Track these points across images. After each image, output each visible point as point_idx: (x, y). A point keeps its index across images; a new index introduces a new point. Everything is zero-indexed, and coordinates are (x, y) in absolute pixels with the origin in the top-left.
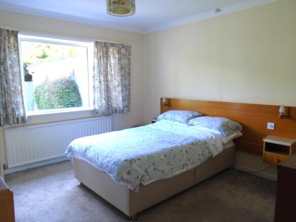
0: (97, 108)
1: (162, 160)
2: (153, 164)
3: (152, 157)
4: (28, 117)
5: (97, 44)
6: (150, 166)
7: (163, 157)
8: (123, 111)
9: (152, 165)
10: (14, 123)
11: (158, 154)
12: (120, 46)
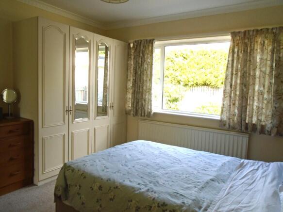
0: (225, 118)
1: (92, 189)
2: (80, 186)
3: (85, 177)
4: (154, 113)
5: (234, 35)
6: (76, 186)
7: (96, 188)
8: (270, 133)
9: (78, 187)
10: (141, 116)
11: (94, 179)
12: (274, 31)
